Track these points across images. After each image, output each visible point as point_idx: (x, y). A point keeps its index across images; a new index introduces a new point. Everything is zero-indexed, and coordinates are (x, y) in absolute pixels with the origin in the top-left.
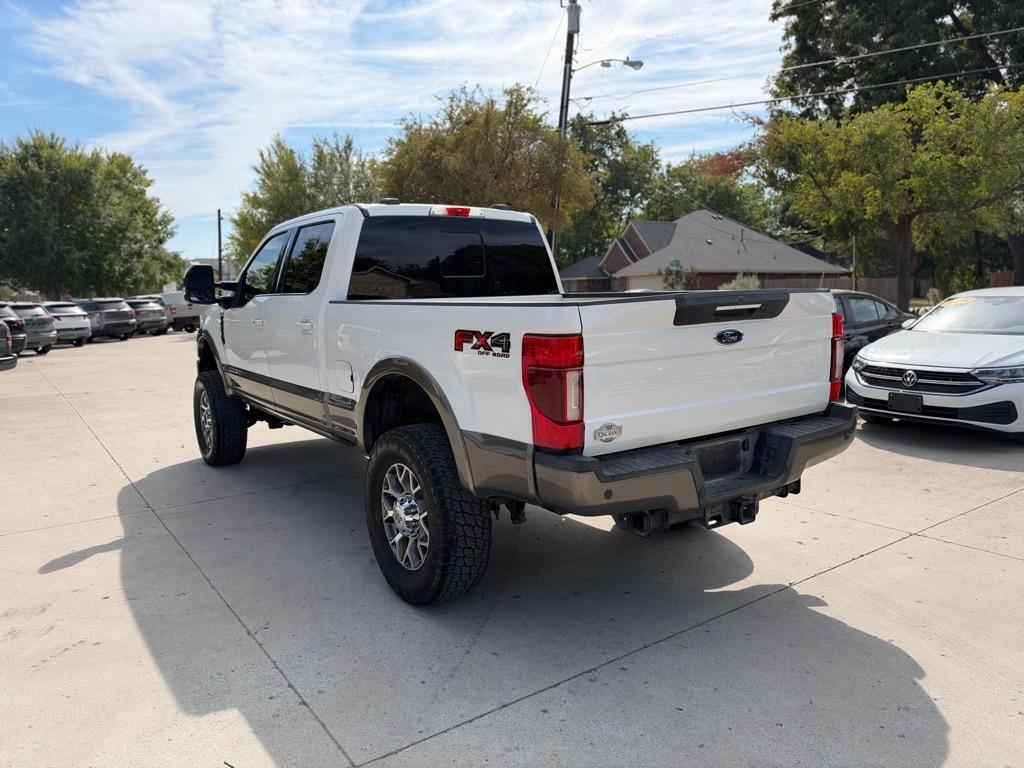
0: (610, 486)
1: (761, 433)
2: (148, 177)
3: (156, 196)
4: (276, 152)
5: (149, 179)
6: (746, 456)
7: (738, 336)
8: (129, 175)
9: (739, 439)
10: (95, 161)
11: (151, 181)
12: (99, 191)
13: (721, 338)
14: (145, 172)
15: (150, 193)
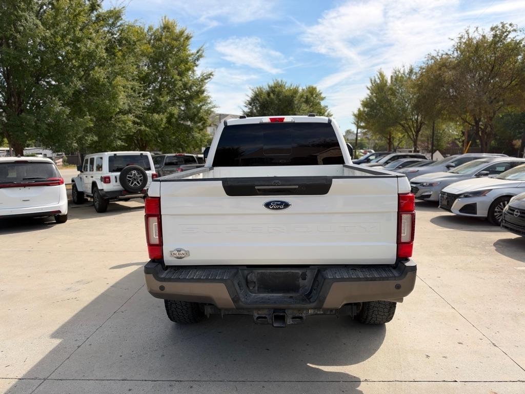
0: (165, 284)
1: (319, 271)
2: (323, 95)
3: (326, 105)
4: (379, 78)
5: (324, 96)
6: (306, 283)
7: (286, 205)
8: (314, 96)
9: (299, 272)
10: (295, 91)
11: (325, 98)
12: (297, 104)
13: (268, 205)
14: (321, 94)
15: (323, 103)
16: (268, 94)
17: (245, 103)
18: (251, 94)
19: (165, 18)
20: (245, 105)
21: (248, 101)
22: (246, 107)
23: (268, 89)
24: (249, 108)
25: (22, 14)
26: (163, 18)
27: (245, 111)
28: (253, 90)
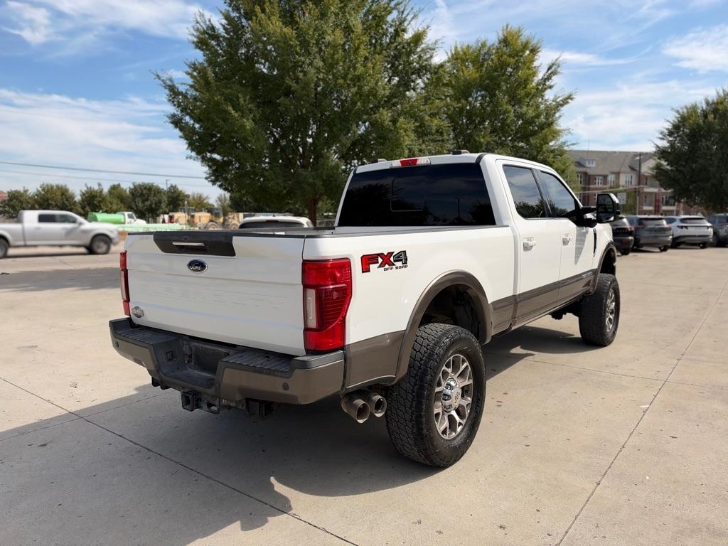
7: (202, 267)
16: (705, 115)
17: (662, 133)
18: (673, 117)
19: (507, 27)
20: (661, 136)
21: (667, 129)
22: (661, 139)
23: (704, 107)
24: (669, 141)
25: (299, 59)
26: (505, 27)
27: (660, 145)
28: (678, 112)
